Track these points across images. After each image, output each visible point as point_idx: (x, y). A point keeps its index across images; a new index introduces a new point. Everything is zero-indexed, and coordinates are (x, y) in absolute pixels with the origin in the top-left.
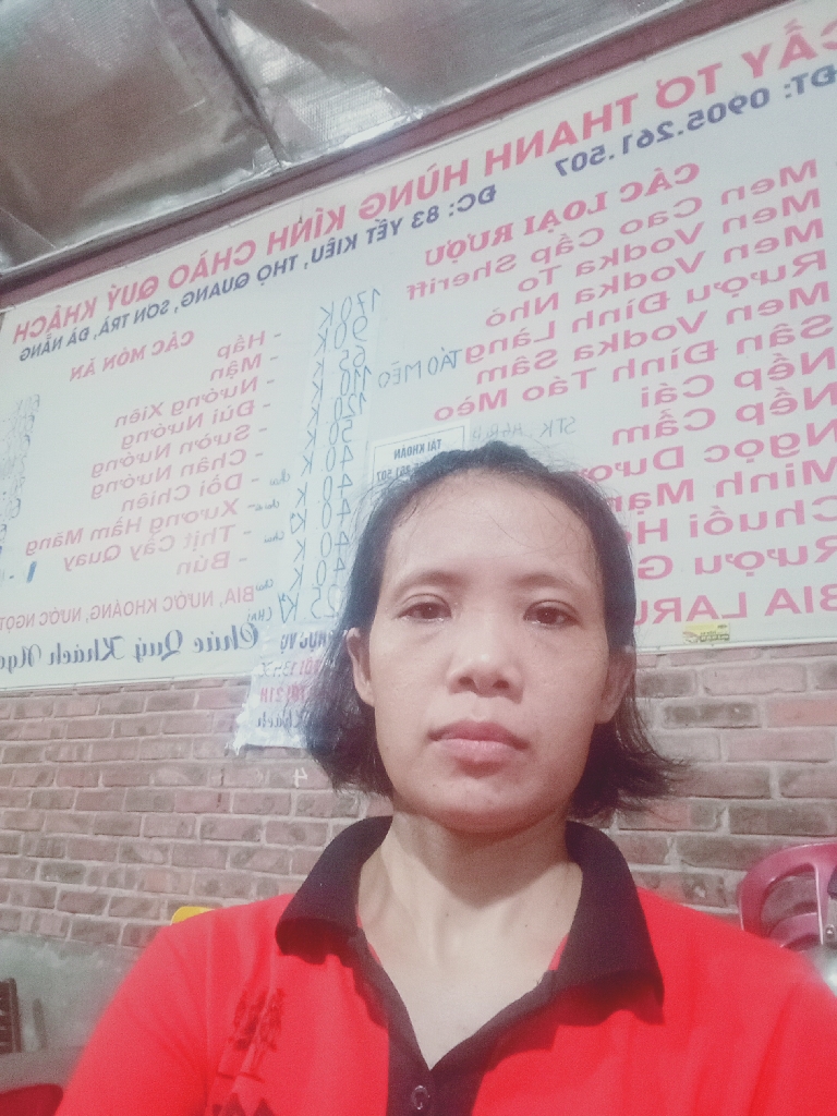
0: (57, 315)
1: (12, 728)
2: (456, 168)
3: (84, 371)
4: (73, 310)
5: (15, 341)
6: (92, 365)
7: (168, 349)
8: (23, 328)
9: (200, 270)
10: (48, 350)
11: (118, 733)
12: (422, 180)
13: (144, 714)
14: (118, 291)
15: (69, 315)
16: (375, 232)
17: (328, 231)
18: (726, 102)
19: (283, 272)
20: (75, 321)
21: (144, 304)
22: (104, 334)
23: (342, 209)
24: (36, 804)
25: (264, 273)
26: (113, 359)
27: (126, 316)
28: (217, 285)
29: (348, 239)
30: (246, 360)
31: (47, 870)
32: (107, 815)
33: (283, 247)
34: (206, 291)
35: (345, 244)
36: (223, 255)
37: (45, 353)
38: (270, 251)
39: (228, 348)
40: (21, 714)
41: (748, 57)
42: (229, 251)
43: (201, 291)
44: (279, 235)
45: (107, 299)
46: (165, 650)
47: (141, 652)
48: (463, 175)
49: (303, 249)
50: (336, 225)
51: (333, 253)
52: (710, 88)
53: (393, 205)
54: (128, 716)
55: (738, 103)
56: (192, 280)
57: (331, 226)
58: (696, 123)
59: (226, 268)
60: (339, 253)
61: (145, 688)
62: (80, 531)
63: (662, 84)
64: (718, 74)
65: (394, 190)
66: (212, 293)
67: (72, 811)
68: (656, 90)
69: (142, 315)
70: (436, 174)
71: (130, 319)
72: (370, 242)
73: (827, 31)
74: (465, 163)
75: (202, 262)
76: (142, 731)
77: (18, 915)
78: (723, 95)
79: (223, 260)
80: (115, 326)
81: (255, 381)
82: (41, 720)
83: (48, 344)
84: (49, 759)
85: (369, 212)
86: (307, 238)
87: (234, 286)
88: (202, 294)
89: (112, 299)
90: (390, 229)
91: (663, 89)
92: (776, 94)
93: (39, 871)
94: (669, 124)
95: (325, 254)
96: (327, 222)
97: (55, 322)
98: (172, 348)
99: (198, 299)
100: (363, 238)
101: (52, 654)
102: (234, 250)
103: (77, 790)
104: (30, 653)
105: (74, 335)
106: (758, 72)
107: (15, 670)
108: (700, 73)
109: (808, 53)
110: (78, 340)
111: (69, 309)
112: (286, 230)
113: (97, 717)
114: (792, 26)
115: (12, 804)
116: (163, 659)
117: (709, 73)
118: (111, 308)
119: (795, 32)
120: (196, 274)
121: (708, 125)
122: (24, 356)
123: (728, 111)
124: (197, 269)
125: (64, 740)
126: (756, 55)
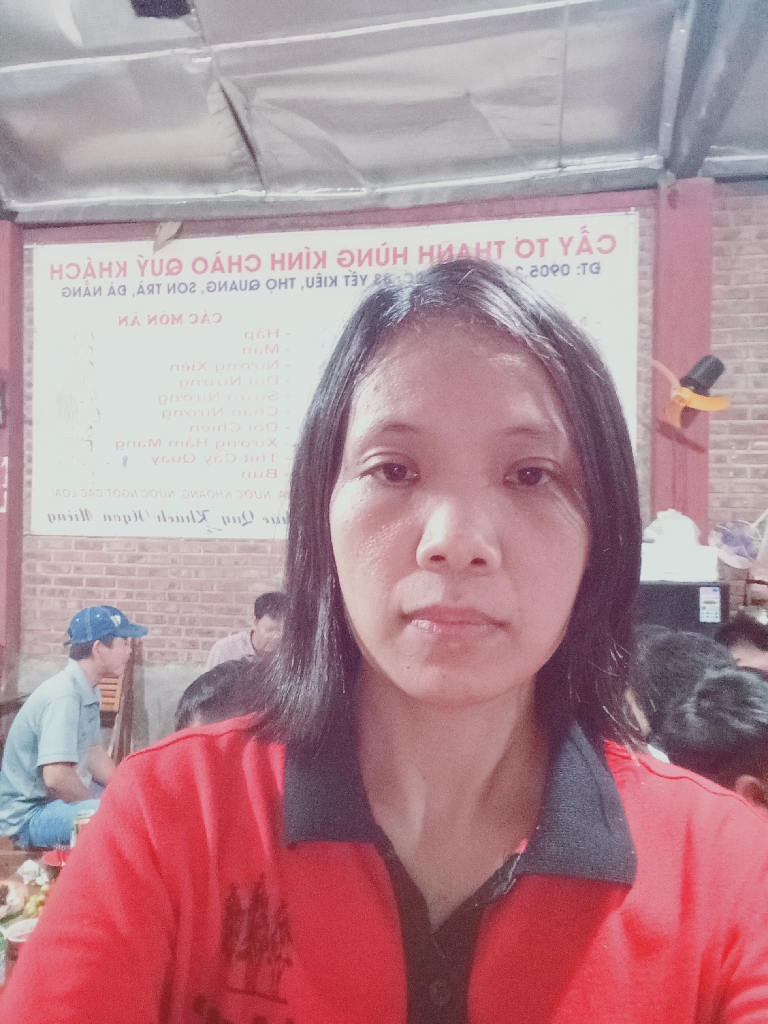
0: (90, 265)
1: (140, 557)
2: (400, 251)
3: (130, 321)
4: (106, 266)
5: (52, 278)
6: (136, 318)
7: (203, 321)
8: (56, 268)
9: (218, 266)
10: (89, 294)
11: (219, 563)
12: (378, 251)
13: (235, 554)
14: (146, 262)
15: (102, 270)
16: (350, 279)
17: (316, 267)
18: (550, 265)
19: (286, 287)
20: (110, 276)
21: (172, 280)
22: (141, 295)
23: (324, 253)
24: (172, 598)
25: (271, 284)
26: (154, 318)
27: (159, 285)
28: (234, 283)
29: (331, 278)
30: (267, 346)
31: (188, 632)
32: (222, 605)
33: (283, 268)
34: (225, 283)
35: (329, 281)
36: (235, 260)
37: (87, 297)
38: (273, 268)
39: (252, 334)
40: (143, 548)
41: (561, 239)
42: (240, 257)
43: (222, 284)
44: (278, 258)
45: (138, 266)
46: (245, 520)
47: (226, 520)
48: (405, 255)
49: (300, 275)
50: (321, 264)
51: (320, 286)
52: (542, 255)
53: (360, 263)
54: (226, 555)
55: (555, 269)
56: (212, 272)
57: (318, 263)
58: (534, 273)
59: (240, 270)
60: (326, 285)
61: (234, 540)
62: (159, 440)
63: (519, 239)
64: (546, 244)
65: (360, 252)
66: (231, 289)
67: (199, 603)
68: (515, 244)
69: (172, 289)
70: (387, 250)
71: (164, 289)
72: (347, 285)
73: (600, 240)
74: (406, 249)
75: (218, 260)
76: (237, 563)
77: (175, 654)
78: (549, 261)
79: (236, 264)
80: (152, 291)
81: (276, 362)
82: (159, 554)
83: (87, 289)
84: (174, 574)
85: (344, 263)
86: (301, 268)
87: (248, 287)
88: (223, 286)
89: (142, 268)
90: (359, 281)
91: (519, 244)
92: (574, 271)
93: (183, 632)
94: (521, 268)
95: (316, 284)
96: (314, 260)
97: (89, 272)
98: (206, 322)
99: (220, 289)
100: (341, 281)
101: (159, 518)
102: (243, 259)
103: (199, 592)
104: (140, 515)
105: (112, 288)
106: (566, 254)
107: (130, 523)
108: (539, 241)
109: (589, 250)
110: (116, 292)
111: (101, 264)
112: (283, 255)
113: (202, 554)
114: (584, 229)
115: (154, 598)
116: (244, 525)
117: (543, 241)
118: (142, 275)
119: (585, 234)
120: (214, 269)
121: (540, 277)
122: (67, 293)
123: (551, 274)
124: (214, 266)
125: (182, 566)
126: (566, 241)
